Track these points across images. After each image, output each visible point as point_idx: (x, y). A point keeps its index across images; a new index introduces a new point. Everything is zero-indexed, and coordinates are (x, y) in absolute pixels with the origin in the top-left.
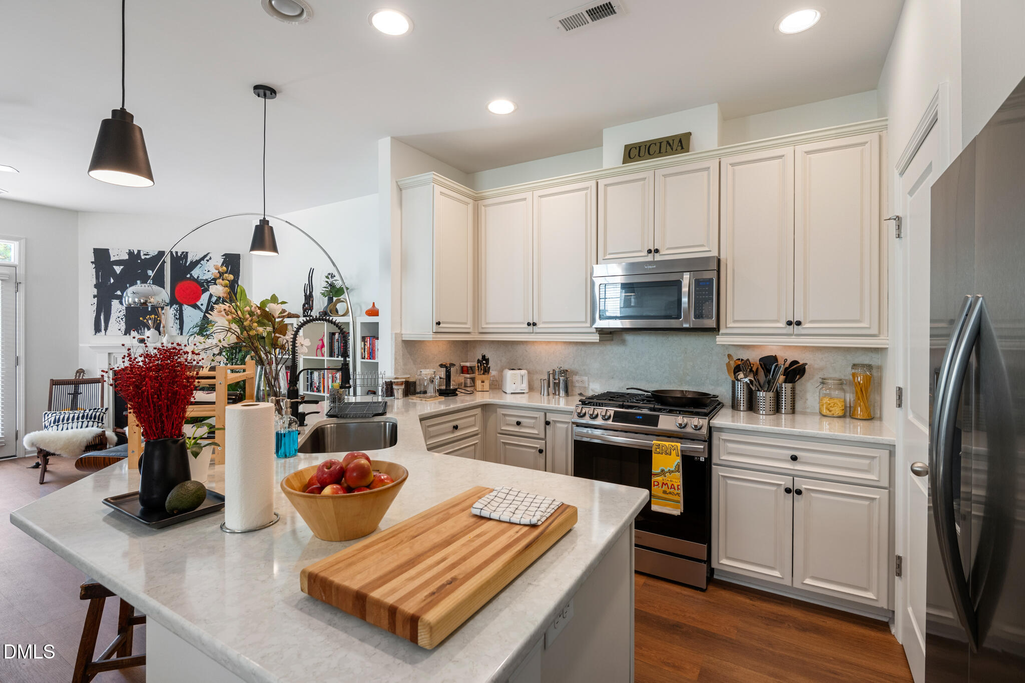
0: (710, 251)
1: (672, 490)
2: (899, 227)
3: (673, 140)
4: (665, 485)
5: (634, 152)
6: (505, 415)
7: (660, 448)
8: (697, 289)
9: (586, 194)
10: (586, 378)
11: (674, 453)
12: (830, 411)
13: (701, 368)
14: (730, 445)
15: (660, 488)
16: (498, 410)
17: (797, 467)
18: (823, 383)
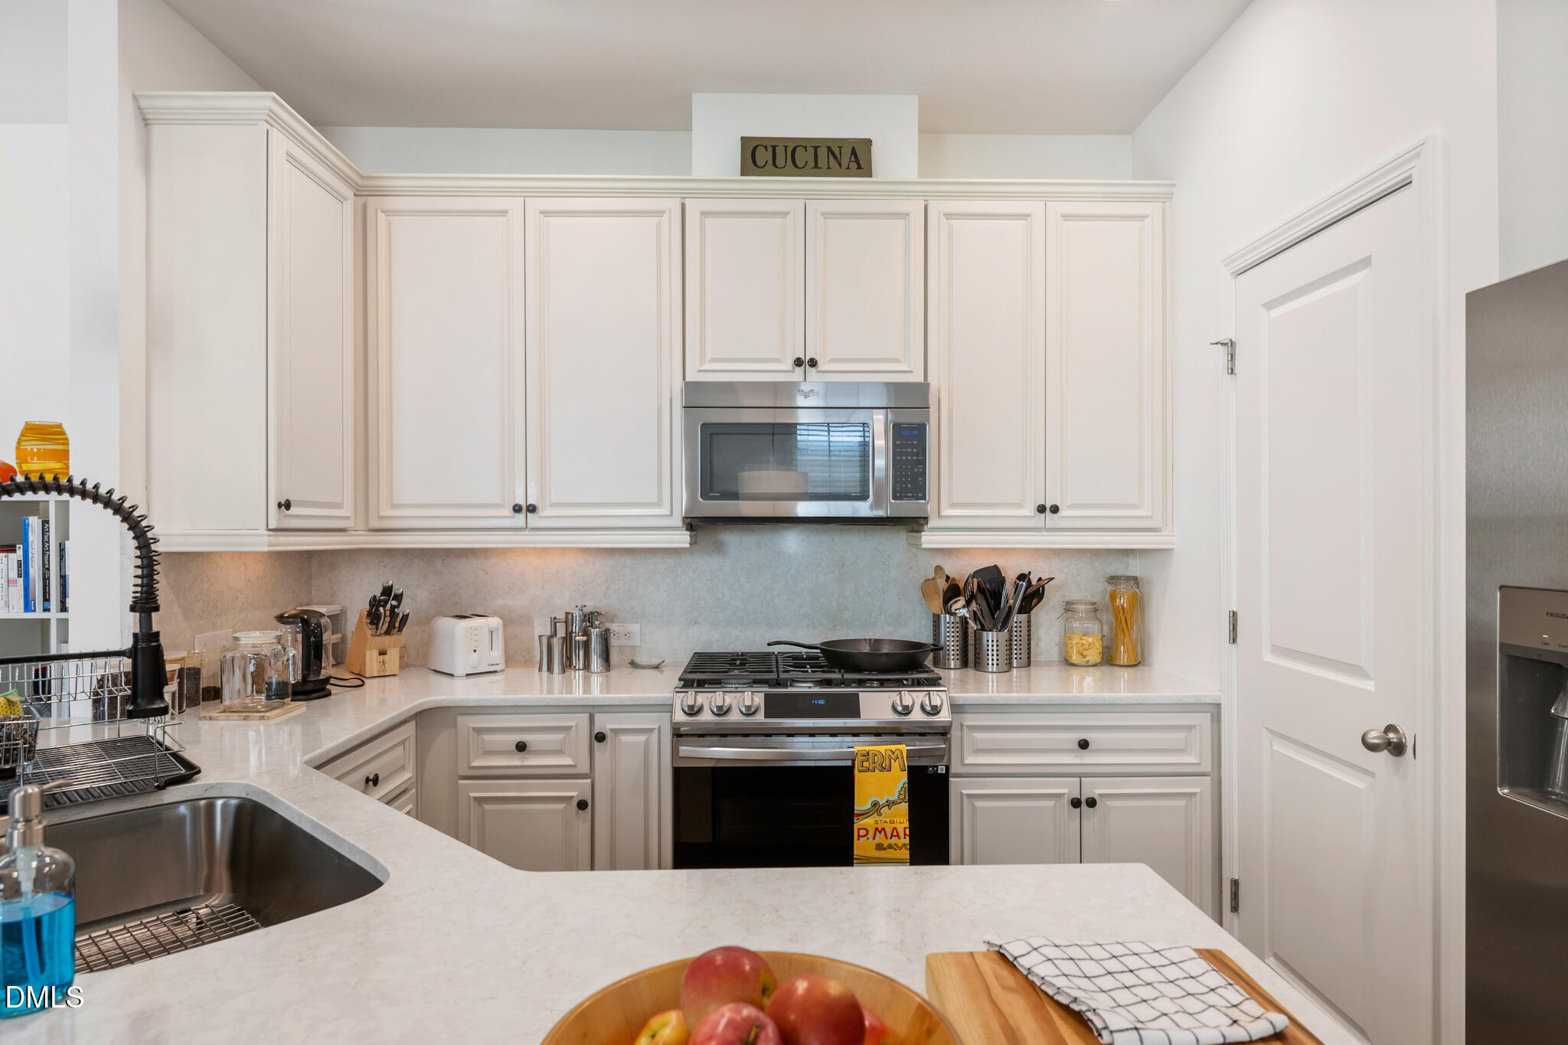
0: (911, 372)
1: (894, 840)
2: (1232, 357)
3: (840, 148)
4: (880, 832)
5: (763, 156)
6: (478, 731)
7: (871, 760)
8: (898, 442)
9: (659, 226)
10: (635, 628)
11: (895, 765)
12: (1084, 657)
13: (869, 594)
14: (978, 735)
15: (871, 840)
16: (462, 720)
17: (1087, 758)
18: (1067, 610)
